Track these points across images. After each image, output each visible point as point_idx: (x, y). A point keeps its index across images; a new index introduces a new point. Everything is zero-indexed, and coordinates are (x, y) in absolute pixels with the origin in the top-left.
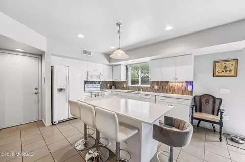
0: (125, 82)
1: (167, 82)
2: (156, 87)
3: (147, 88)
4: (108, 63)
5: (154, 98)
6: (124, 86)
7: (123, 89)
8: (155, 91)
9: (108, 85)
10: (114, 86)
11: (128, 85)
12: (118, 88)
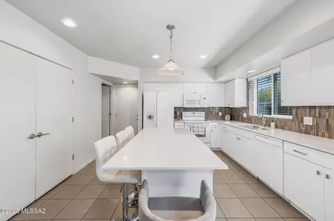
0: (246, 109)
2: (308, 121)
3: (286, 120)
5: (280, 145)
6: (245, 115)
7: (243, 120)
8: (307, 131)
9: (220, 114)
10: (229, 116)
11: (251, 114)
12: (236, 118)
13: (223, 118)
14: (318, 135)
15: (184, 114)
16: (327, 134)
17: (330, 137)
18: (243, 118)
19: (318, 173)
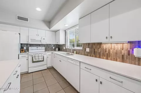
1: (100, 44)
3: (80, 50)
4: (48, 29)
5: (79, 64)
6: (64, 48)
8: (87, 54)
9: (54, 48)
10: (58, 48)
11: (67, 48)
12: (61, 50)
13: (55, 50)
14: (91, 56)
15: (30, 48)
16: (94, 56)
17: (95, 57)
18: (64, 50)
19: (97, 80)
